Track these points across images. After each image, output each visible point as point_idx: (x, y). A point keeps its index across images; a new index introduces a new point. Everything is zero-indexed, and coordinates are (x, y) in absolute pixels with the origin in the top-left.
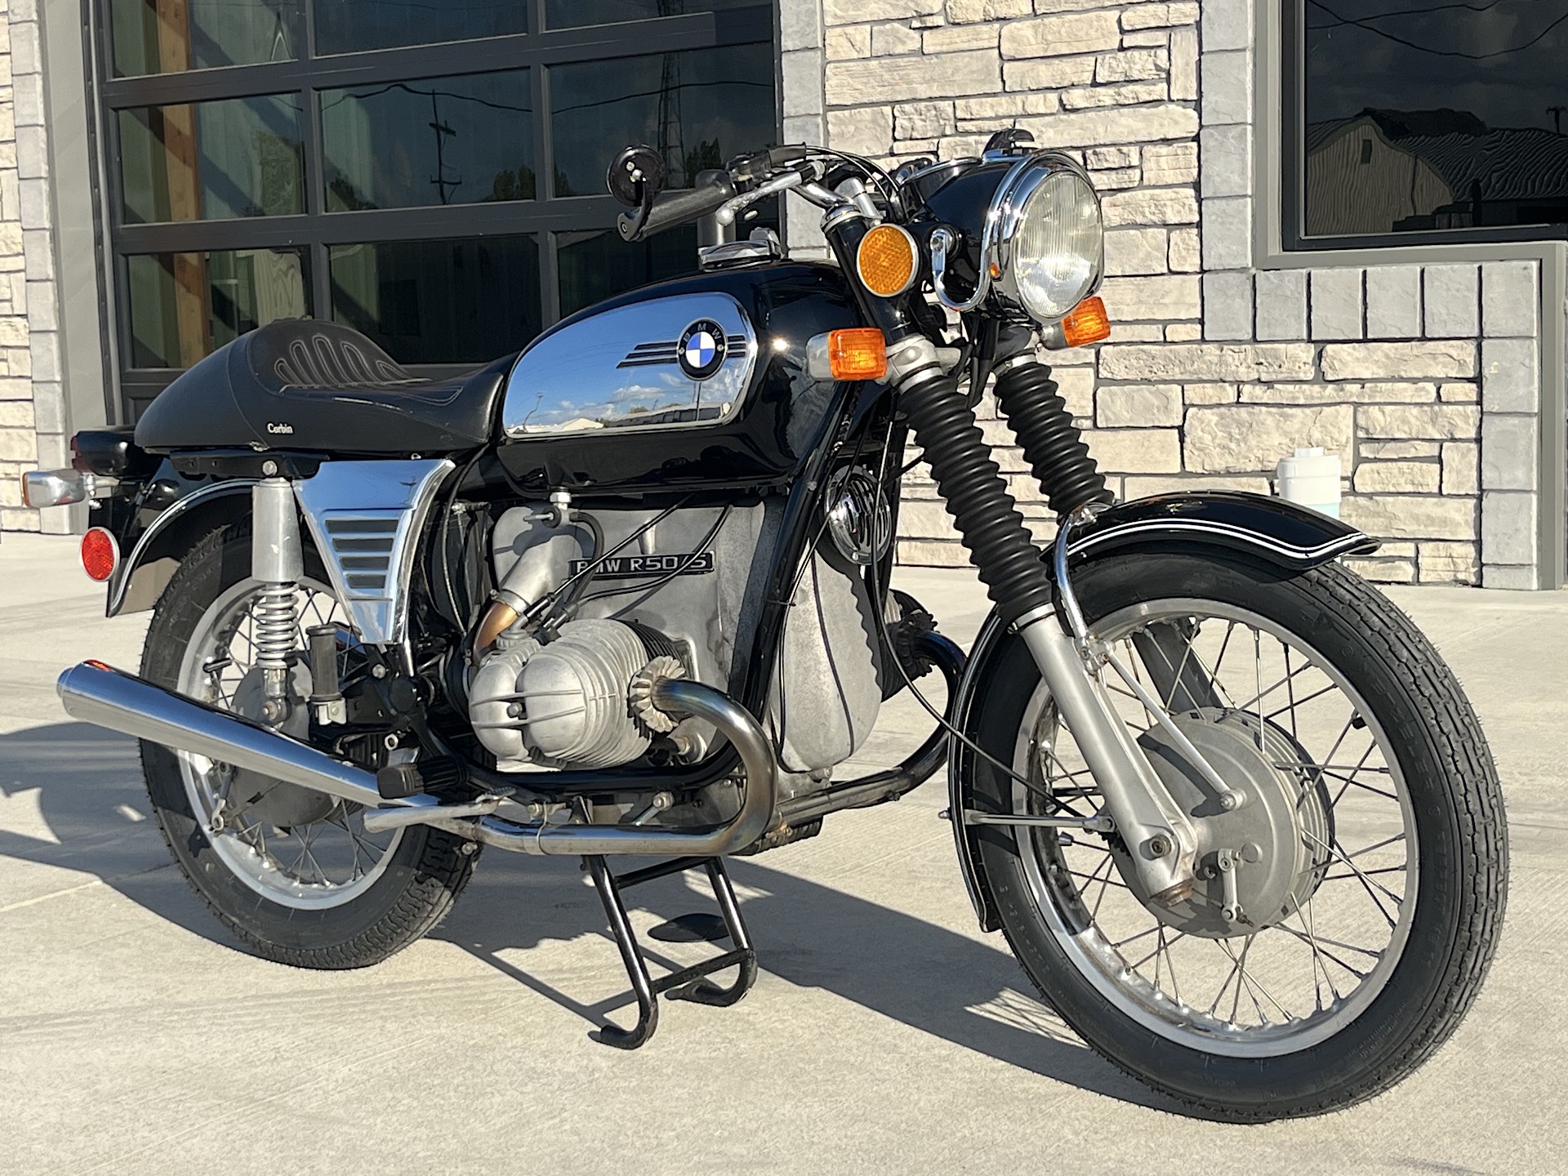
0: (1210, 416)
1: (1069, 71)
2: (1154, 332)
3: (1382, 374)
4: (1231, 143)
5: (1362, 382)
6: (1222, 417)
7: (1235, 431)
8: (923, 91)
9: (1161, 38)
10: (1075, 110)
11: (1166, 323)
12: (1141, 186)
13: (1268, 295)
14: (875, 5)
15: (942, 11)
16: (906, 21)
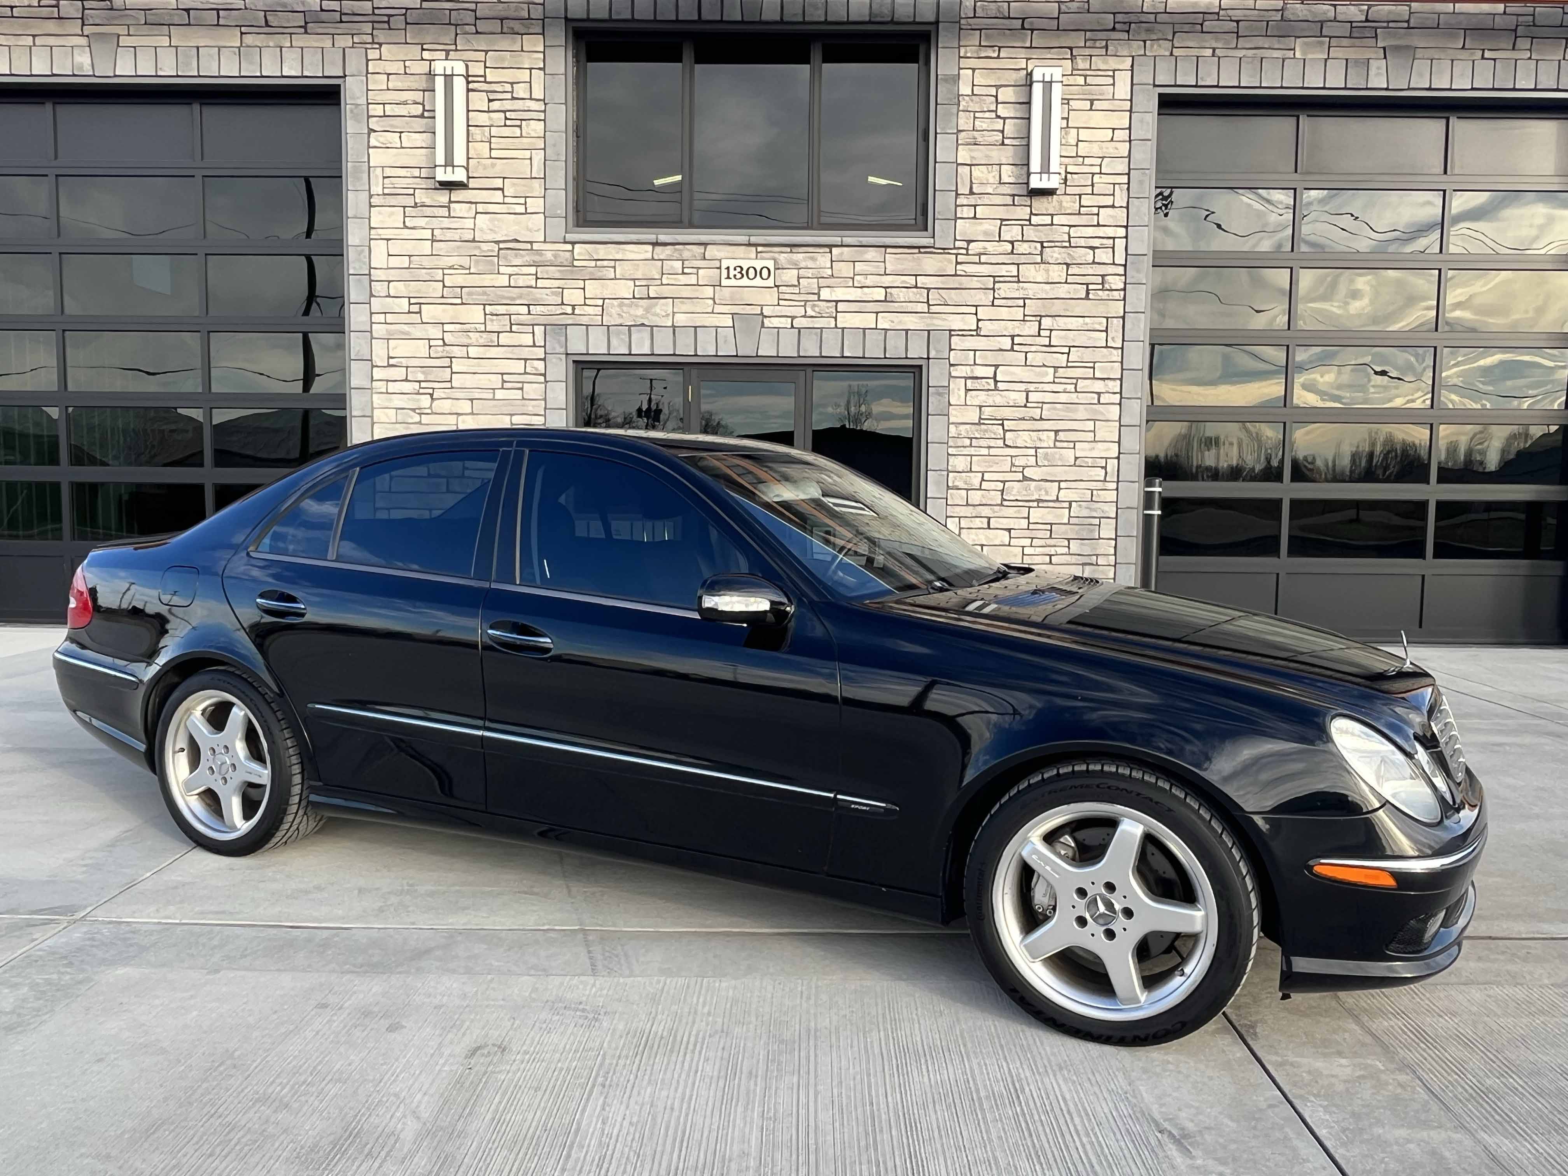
14: (398, 401)
15: (431, 407)
16: (414, 410)
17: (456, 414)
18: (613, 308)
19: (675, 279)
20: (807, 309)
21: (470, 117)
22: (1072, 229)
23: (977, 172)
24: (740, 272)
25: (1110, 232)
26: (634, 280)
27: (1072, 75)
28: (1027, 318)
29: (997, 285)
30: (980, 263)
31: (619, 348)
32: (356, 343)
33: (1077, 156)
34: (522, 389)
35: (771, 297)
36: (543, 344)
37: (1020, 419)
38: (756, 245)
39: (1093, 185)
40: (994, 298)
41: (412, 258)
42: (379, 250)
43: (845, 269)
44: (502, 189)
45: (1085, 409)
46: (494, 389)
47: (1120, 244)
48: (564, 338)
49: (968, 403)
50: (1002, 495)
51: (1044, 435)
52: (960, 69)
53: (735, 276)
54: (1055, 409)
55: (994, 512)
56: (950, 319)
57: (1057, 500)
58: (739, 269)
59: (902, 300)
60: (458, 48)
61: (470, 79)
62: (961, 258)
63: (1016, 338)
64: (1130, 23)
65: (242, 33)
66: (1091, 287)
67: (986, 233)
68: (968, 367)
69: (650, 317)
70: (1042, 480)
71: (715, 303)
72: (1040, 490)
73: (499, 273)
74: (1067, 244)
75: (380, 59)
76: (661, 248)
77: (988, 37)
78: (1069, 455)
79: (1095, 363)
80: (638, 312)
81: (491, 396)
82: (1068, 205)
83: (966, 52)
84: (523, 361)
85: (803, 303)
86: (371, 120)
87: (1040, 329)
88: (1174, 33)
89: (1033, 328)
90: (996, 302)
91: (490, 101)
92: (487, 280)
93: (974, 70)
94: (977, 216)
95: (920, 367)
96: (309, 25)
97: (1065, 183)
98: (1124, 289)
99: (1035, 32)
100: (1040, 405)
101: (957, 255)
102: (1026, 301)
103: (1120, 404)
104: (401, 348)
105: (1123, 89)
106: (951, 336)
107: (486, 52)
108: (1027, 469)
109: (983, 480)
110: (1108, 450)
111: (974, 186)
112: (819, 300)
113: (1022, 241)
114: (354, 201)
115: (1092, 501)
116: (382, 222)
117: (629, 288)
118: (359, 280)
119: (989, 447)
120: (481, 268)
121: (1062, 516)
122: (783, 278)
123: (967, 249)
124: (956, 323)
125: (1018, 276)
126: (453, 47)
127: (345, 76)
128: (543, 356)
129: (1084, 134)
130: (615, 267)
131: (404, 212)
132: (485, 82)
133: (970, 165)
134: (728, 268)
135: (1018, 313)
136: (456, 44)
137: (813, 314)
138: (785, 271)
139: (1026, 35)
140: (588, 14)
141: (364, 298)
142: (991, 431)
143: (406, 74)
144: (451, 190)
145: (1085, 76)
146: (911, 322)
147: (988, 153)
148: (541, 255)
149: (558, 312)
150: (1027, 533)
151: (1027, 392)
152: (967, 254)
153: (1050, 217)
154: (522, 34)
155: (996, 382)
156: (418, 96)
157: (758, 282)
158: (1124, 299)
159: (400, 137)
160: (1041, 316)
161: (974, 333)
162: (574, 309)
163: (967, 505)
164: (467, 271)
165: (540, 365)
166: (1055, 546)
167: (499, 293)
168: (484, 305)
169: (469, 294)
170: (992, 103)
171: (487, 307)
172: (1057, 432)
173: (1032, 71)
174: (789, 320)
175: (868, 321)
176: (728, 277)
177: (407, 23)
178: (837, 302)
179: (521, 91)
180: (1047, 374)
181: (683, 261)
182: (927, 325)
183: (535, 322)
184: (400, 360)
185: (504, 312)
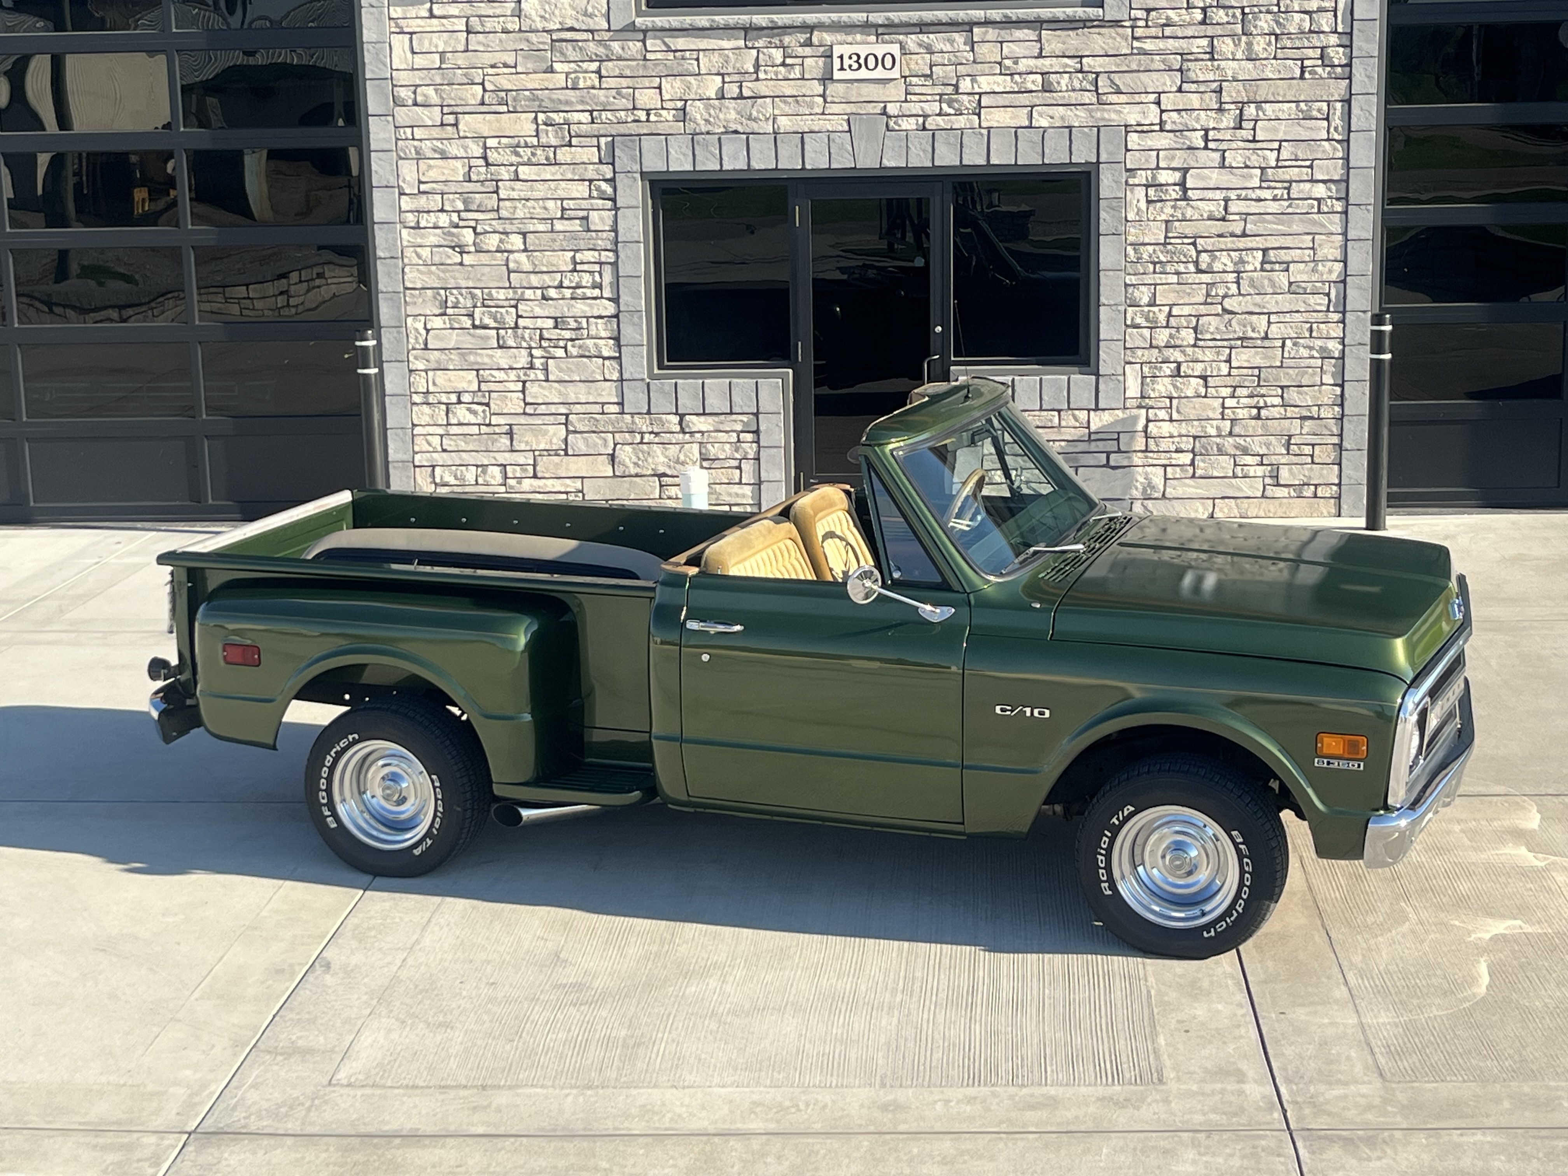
0: (628, 448)
1: (547, 279)
2: (598, 409)
3: (712, 429)
4: (636, 319)
5: (702, 433)
6: (634, 449)
7: (641, 455)
8: (463, 284)
9: (597, 268)
10: (552, 299)
11: (603, 404)
12: (589, 337)
13: (656, 391)
14: (433, 238)
15: (474, 244)
16: (453, 248)
17: (504, 251)
18: (696, 111)
19: (774, 72)
20: (943, 105)
24: (857, 62)
26: (723, 75)
28: (1224, 106)
29: (1186, 65)
30: (1163, 37)
31: (707, 163)
32: (378, 167)
34: (586, 218)
35: (897, 92)
36: (611, 161)
37: (1217, 236)
38: (876, 25)
40: (1182, 82)
41: (444, 56)
42: (402, 47)
43: (991, 53)
45: (1301, 220)
46: (552, 219)
47: (1344, 6)
48: (637, 153)
49: (1151, 218)
50: (1196, 333)
51: (1248, 256)
53: (850, 66)
54: (1262, 221)
55: (1186, 355)
56: (1125, 111)
57: (1266, 337)
58: (855, 58)
59: (1064, 89)
62: (1139, 32)
63: (1210, 133)
66: (1306, 63)
68: (1149, 172)
69: (745, 122)
70: (1247, 313)
71: (825, 101)
72: (1244, 325)
73: (552, 71)
74: (1275, 9)
76: (755, 32)
78: (1282, 279)
79: (1313, 160)
80: (729, 116)
81: (549, 227)
84: (587, 183)
85: (937, 98)
87: (1241, 120)
89: (1232, 119)
90: (1186, 87)
92: (539, 81)
95: (1089, 173)
98: (1351, 64)
100: (1243, 217)
101: (1133, 28)
102: (1223, 84)
103: (1345, 212)
104: (434, 171)
106: (1127, 132)
108: (1226, 299)
109: (1170, 315)
110: (1332, 271)
112: (957, 93)
113: (1218, 7)
115: (1311, 337)
116: (403, 10)
117: (715, 86)
118: (379, 86)
119: (1178, 273)
120: (530, 66)
121: (1273, 357)
122: (912, 66)
123: (1147, 20)
124: (1132, 116)
125: (1212, 52)
128: (609, 175)
130: (697, 60)
134: (841, 57)
135: (1213, 101)
137: (952, 111)
138: (913, 57)
141: (386, 108)
142: (1180, 253)
146: (1075, 117)
148: (607, 47)
149: (629, 120)
150: (1229, 381)
152: (1147, 26)
155: (1186, 189)
157: (879, 73)
158: (1349, 78)
160: (1243, 103)
161: (1157, 128)
162: (648, 115)
163: (1152, 347)
164: (514, 70)
165: (608, 188)
166: (1263, 396)
167: (554, 97)
168: (536, 112)
169: (518, 100)
171: (539, 115)
172: (1265, 251)
174: (921, 120)
175: (1021, 116)
176: (842, 69)
178: (980, 94)
180: (1251, 177)
181: (784, 48)
182: (1097, 120)
183: (601, 132)
184: (434, 185)
185: (562, 121)
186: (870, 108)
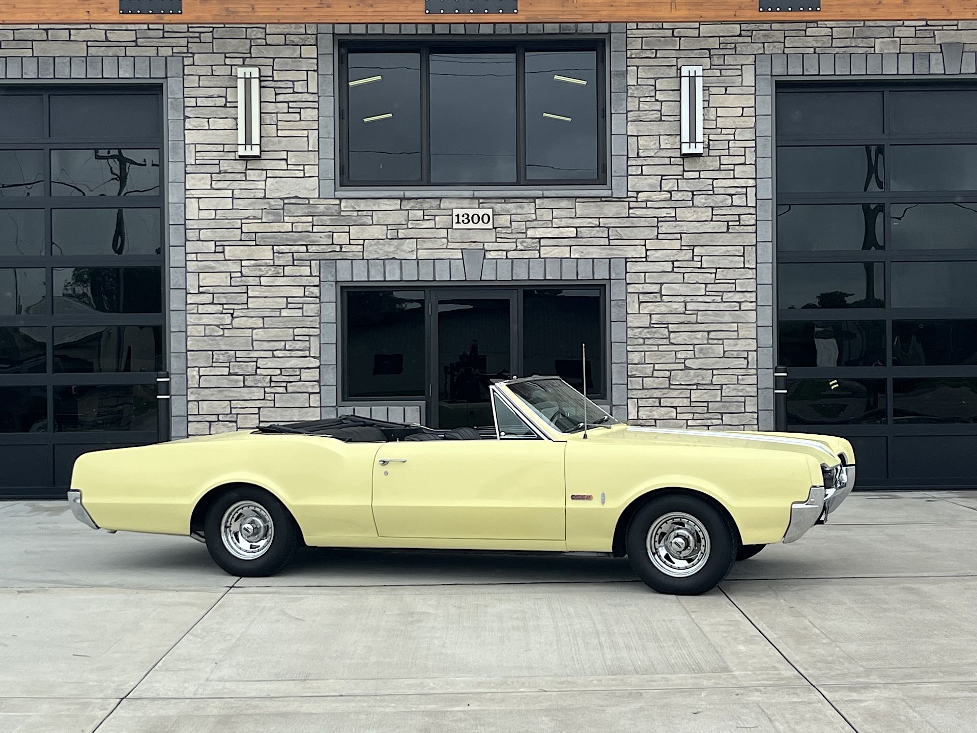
1: (276, 345)
4: (329, 370)
8: (224, 348)
9: (307, 338)
10: (279, 357)
12: (300, 381)
14: (206, 320)
15: (231, 324)
16: (218, 326)
17: (250, 328)
18: (371, 247)
19: (418, 224)
20: (518, 244)
21: (262, 106)
22: (715, 181)
23: (642, 141)
24: (467, 218)
25: (742, 183)
26: (387, 225)
27: (710, 69)
28: (683, 248)
29: (660, 224)
30: (646, 208)
31: (376, 276)
32: (174, 278)
33: (717, 128)
34: (302, 308)
35: (491, 236)
36: (318, 274)
37: (681, 323)
38: (478, 198)
39: (728, 149)
40: (658, 233)
41: (218, 211)
42: (192, 205)
43: (546, 215)
44: (286, 160)
45: (730, 314)
46: (280, 309)
47: (751, 191)
48: (334, 270)
49: (641, 312)
50: (669, 381)
51: (699, 335)
52: (627, 66)
53: (463, 221)
54: (708, 315)
55: (664, 394)
56: (625, 249)
57: (712, 384)
58: (466, 216)
59: (589, 236)
60: (253, 56)
61: (262, 79)
62: (632, 205)
63: (675, 263)
64: (753, 31)
65: (88, 46)
66: (730, 223)
67: (650, 185)
68: (640, 285)
69: (399, 253)
70: (699, 369)
71: (448, 241)
72: (698, 376)
73: (284, 222)
74: (711, 192)
75: (193, 65)
76: (407, 201)
77: (647, 43)
78: (719, 350)
79: (736, 279)
80: (390, 249)
81: (278, 314)
82: (711, 164)
83: (632, 54)
84: (302, 288)
85: (515, 240)
86: (187, 109)
87: (693, 256)
88: (785, 37)
89: (689, 255)
90: (660, 236)
91: (276, 94)
92: (275, 227)
93: (638, 67)
94: (644, 174)
95: (605, 285)
96: (139, 40)
97: (708, 147)
98: (756, 225)
99: (682, 38)
100: (696, 312)
101: (629, 202)
102: (682, 235)
103: (756, 310)
104: (207, 280)
105: (749, 79)
106: (626, 262)
107: (274, 59)
108: (687, 361)
109: (654, 370)
110: (749, 344)
111: (640, 151)
112: (526, 238)
113: (678, 191)
114: (173, 170)
115: (738, 384)
116: (194, 185)
117: (382, 231)
118: (178, 229)
119: (658, 345)
120: (271, 218)
121: (716, 396)
122: (499, 222)
123: (637, 198)
124: (631, 253)
125: (675, 217)
126: (249, 55)
127: (166, 77)
128: (317, 283)
129: (721, 112)
130: (372, 216)
131: (211, 177)
132: (273, 81)
133: (638, 136)
134: (458, 216)
135: (677, 244)
136: (250, 53)
137: (522, 248)
138: (500, 216)
139: (675, 41)
140: (350, 30)
141: (182, 242)
142: (659, 333)
143: (213, 75)
144: (247, 161)
145: (721, 70)
146: (595, 252)
147: (650, 127)
148: (318, 208)
149: (329, 250)
150: (690, 410)
151: (685, 303)
152: (637, 201)
153: (698, 173)
154: (301, 46)
155: (662, 296)
156: (222, 91)
157: (480, 225)
158: (756, 232)
159: (208, 122)
160: (694, 246)
161: (644, 260)
162: (341, 248)
163: (643, 389)
164: (260, 221)
165: (316, 291)
166: (711, 419)
167: (284, 236)
168: (273, 246)
169: (262, 238)
170: (652, 90)
171: (275, 247)
172: (709, 332)
173: (681, 67)
174: (504, 253)
175: (564, 252)
176: (458, 222)
177: (214, 38)
178: (540, 239)
179: (299, 87)
180: (700, 289)
181: (423, 210)
182: (609, 255)
183: (312, 258)
184: (208, 288)
185: (288, 251)
186: (473, 246)
